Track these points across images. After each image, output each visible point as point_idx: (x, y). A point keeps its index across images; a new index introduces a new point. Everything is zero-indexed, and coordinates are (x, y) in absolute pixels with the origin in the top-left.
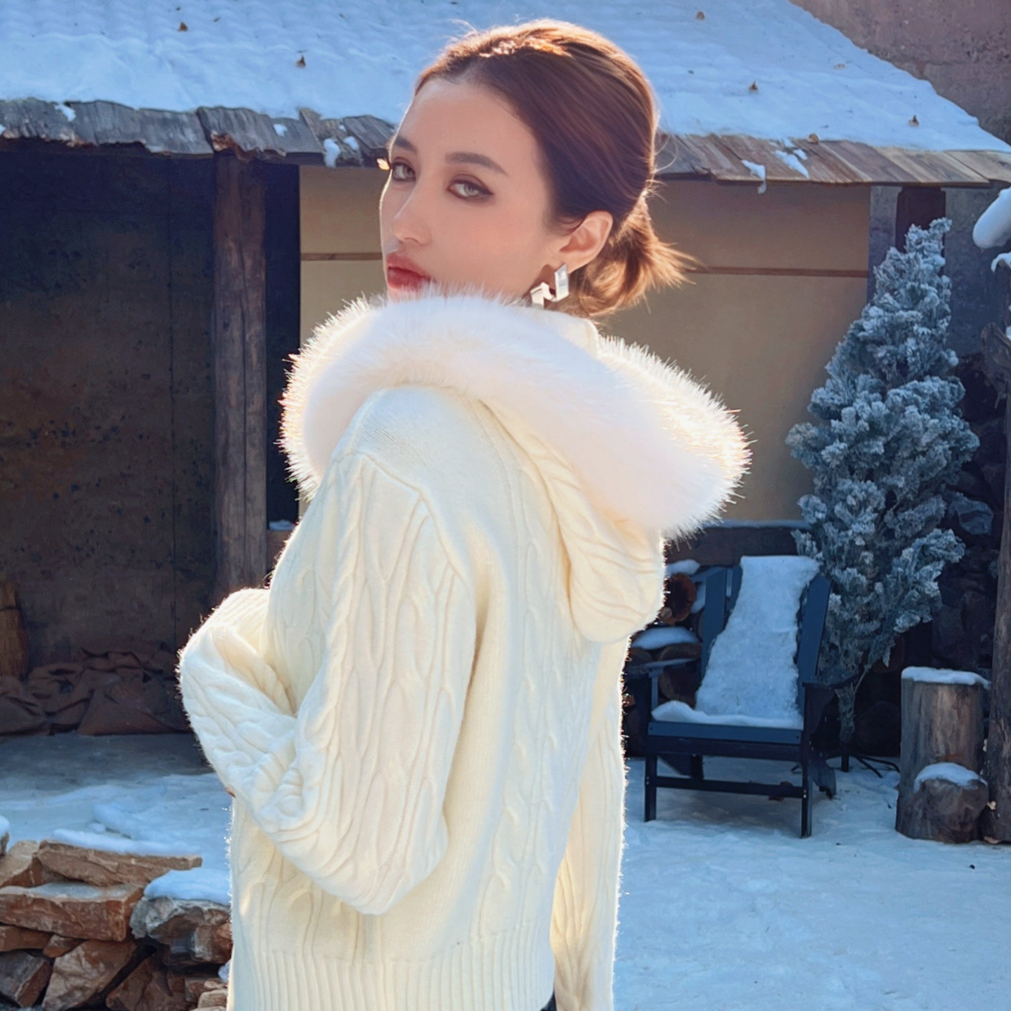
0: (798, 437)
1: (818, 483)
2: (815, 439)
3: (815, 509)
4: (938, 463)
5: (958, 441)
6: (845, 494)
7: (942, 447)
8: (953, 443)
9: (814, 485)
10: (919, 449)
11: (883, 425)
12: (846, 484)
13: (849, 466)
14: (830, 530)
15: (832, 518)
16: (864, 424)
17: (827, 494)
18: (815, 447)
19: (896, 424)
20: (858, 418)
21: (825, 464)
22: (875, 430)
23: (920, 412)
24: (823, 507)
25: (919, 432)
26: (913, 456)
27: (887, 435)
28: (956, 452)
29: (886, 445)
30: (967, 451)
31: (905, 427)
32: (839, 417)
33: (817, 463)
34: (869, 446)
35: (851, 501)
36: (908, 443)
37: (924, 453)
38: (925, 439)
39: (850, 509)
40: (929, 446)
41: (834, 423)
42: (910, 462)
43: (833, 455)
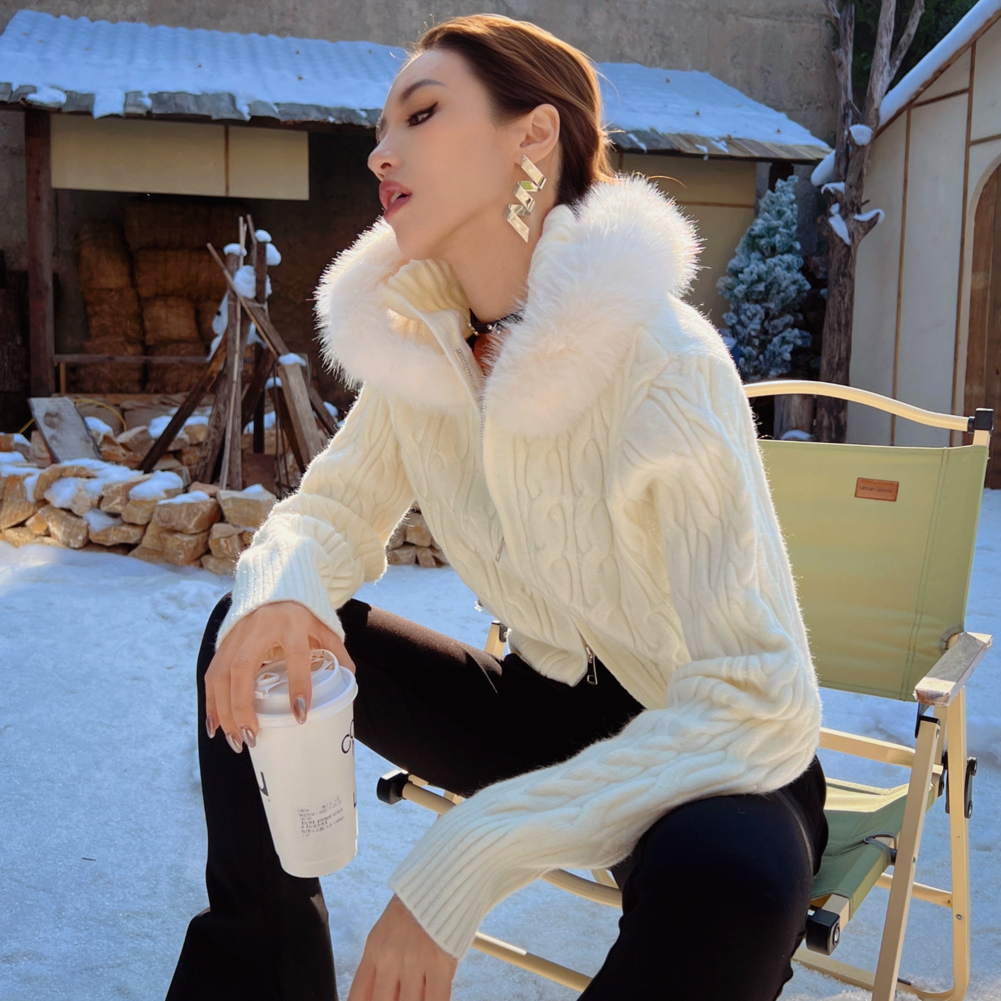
0: (722, 284)
1: (732, 307)
2: (730, 284)
3: (731, 318)
4: (791, 296)
5: (800, 286)
6: (745, 311)
7: (793, 288)
8: (798, 287)
9: (730, 308)
10: (782, 289)
11: (764, 276)
12: (746, 306)
13: (747, 297)
14: (739, 328)
15: (740, 322)
16: (755, 276)
17: (737, 312)
18: (730, 288)
19: (771, 275)
20: (751, 273)
21: (736, 297)
22: (760, 279)
23: (782, 270)
24: (735, 317)
25: (781, 280)
26: (778, 293)
27: (765, 281)
28: (799, 291)
29: (766, 287)
30: (805, 291)
31: (775, 278)
32: (742, 272)
33: (731, 296)
34: (757, 287)
35: (749, 314)
36: (776, 286)
37: (784, 291)
38: (784, 284)
39: (748, 318)
40: (787, 287)
41: (740, 276)
42: (776, 296)
43: (740, 291)
